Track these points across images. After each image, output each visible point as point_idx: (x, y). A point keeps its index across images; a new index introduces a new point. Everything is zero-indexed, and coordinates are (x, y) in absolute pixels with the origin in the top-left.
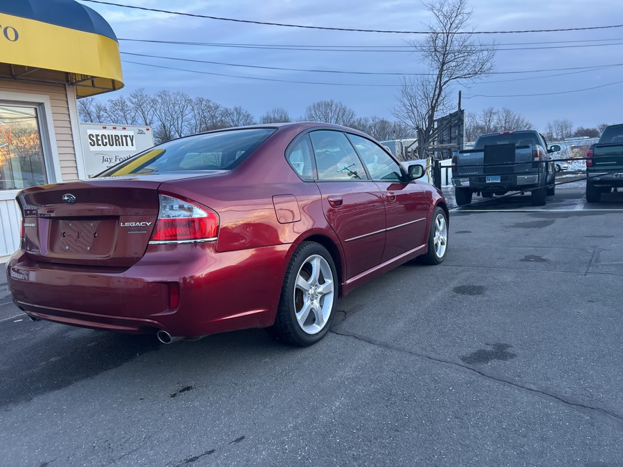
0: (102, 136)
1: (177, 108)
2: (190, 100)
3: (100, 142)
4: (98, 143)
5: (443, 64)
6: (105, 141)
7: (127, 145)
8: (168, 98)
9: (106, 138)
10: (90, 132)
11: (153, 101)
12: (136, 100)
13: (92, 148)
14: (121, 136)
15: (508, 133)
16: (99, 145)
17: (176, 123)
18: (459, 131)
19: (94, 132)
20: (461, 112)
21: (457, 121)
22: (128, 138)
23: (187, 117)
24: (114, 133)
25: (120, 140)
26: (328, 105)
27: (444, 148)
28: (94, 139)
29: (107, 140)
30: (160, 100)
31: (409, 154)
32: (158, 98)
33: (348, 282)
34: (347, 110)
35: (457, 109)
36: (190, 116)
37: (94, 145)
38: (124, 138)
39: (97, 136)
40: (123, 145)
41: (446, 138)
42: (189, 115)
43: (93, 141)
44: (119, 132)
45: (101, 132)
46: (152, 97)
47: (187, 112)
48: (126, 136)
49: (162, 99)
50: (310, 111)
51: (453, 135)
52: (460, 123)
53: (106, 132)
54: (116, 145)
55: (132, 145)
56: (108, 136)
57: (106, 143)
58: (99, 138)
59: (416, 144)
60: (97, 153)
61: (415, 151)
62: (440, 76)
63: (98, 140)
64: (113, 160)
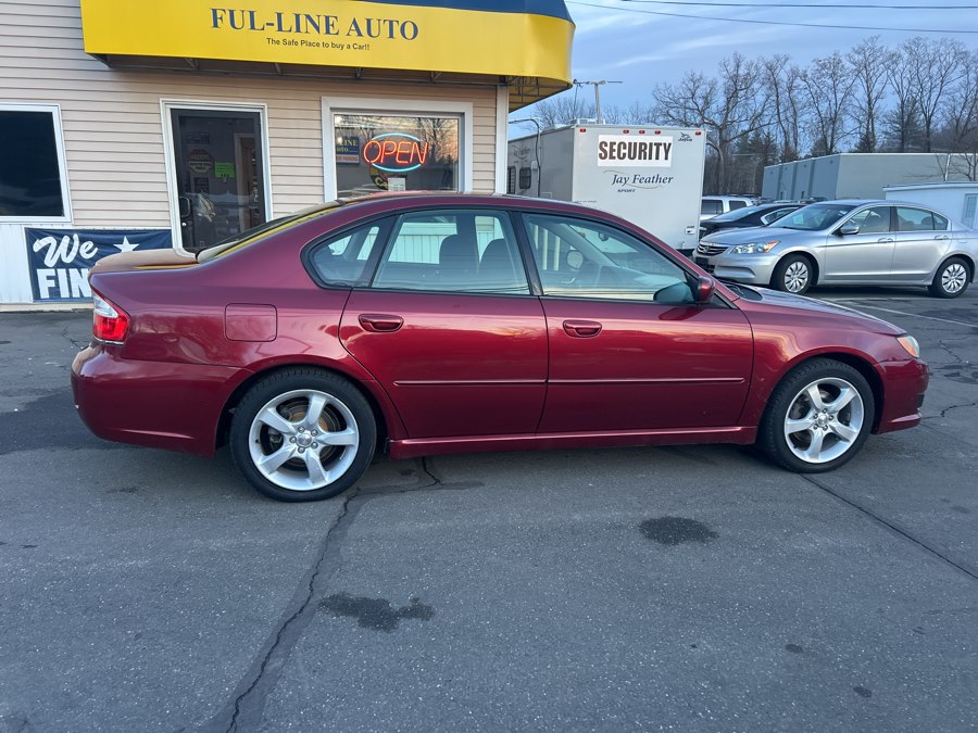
0: (620, 143)
1: (935, 69)
2: (965, 53)
3: (615, 154)
4: (611, 154)
6: (623, 151)
7: (657, 158)
8: (921, 51)
9: (625, 148)
10: (602, 138)
11: (894, 58)
12: (861, 57)
13: (601, 162)
14: (651, 144)
16: (612, 157)
17: (926, 98)
19: (608, 139)
22: (662, 148)
23: (949, 85)
24: (639, 139)
25: (647, 151)
28: (607, 149)
29: (626, 151)
30: (906, 56)
32: (903, 51)
33: (404, 442)
36: (956, 84)
37: (605, 157)
38: (654, 148)
39: (612, 144)
40: (650, 158)
42: (956, 80)
43: (605, 151)
44: (648, 139)
45: (618, 139)
46: (892, 49)
47: (954, 76)
48: (658, 145)
49: (911, 54)
53: (627, 139)
54: (640, 158)
55: (666, 158)
56: (630, 144)
57: (624, 154)
58: (615, 147)
60: (607, 170)
63: (612, 150)
64: (630, 182)
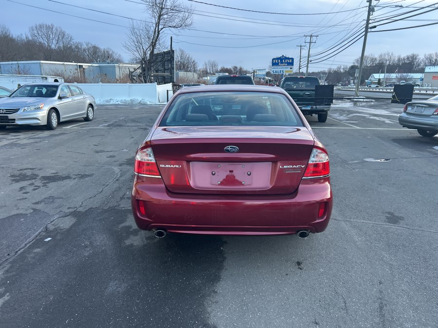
5: (160, 16)
15: (235, 76)
18: (171, 65)
20: (173, 51)
21: (169, 58)
26: (50, 28)
27: (160, 76)
31: (135, 78)
34: (66, 34)
35: (169, 49)
41: (161, 68)
50: (33, 30)
51: (166, 67)
52: (171, 60)
59: (139, 71)
61: (139, 76)
62: (158, 24)
